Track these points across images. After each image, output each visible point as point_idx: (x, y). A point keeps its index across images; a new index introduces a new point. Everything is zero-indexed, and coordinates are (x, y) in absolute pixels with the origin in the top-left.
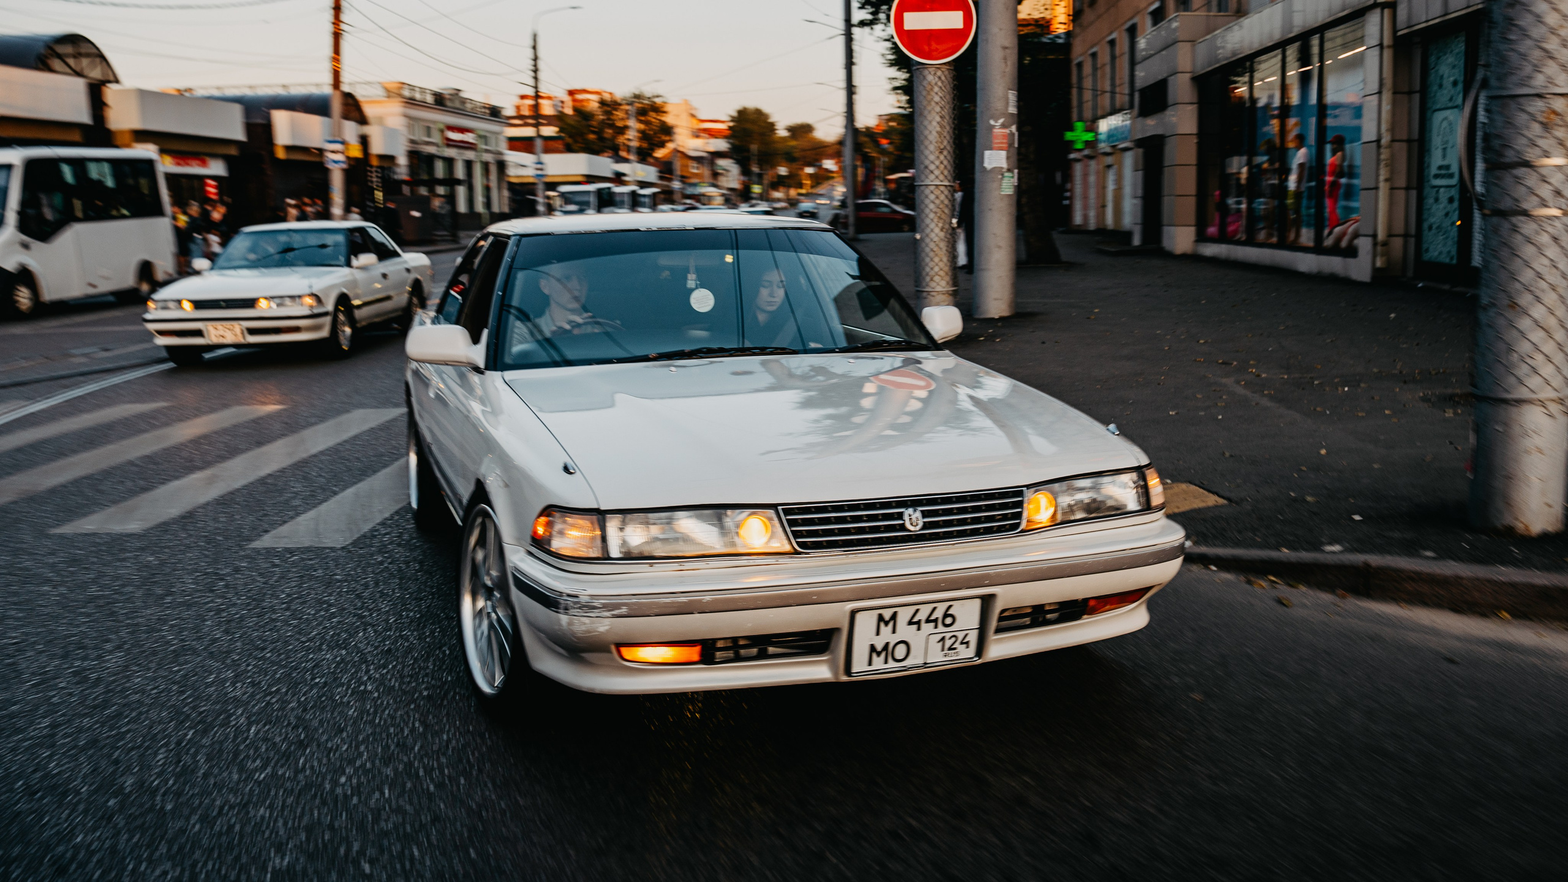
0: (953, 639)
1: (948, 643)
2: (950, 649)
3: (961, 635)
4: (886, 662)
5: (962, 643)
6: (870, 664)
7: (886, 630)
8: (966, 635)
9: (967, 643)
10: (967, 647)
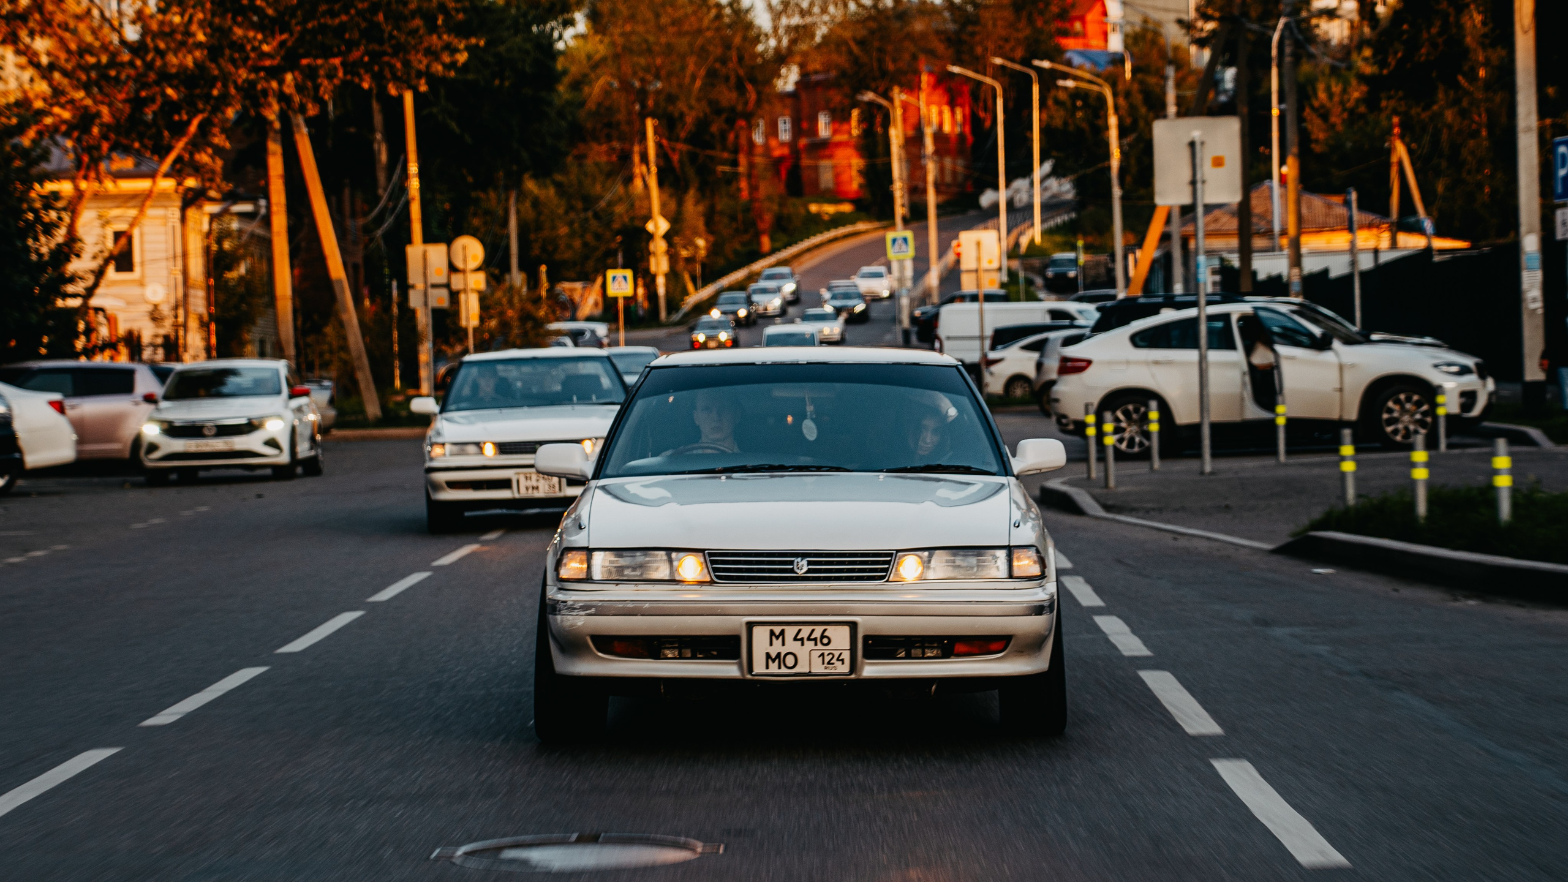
0: (831, 656)
1: (827, 659)
2: (829, 663)
3: (837, 654)
4: (780, 668)
5: (838, 660)
6: (767, 667)
7: (777, 643)
8: (841, 654)
9: (842, 660)
10: (843, 663)
